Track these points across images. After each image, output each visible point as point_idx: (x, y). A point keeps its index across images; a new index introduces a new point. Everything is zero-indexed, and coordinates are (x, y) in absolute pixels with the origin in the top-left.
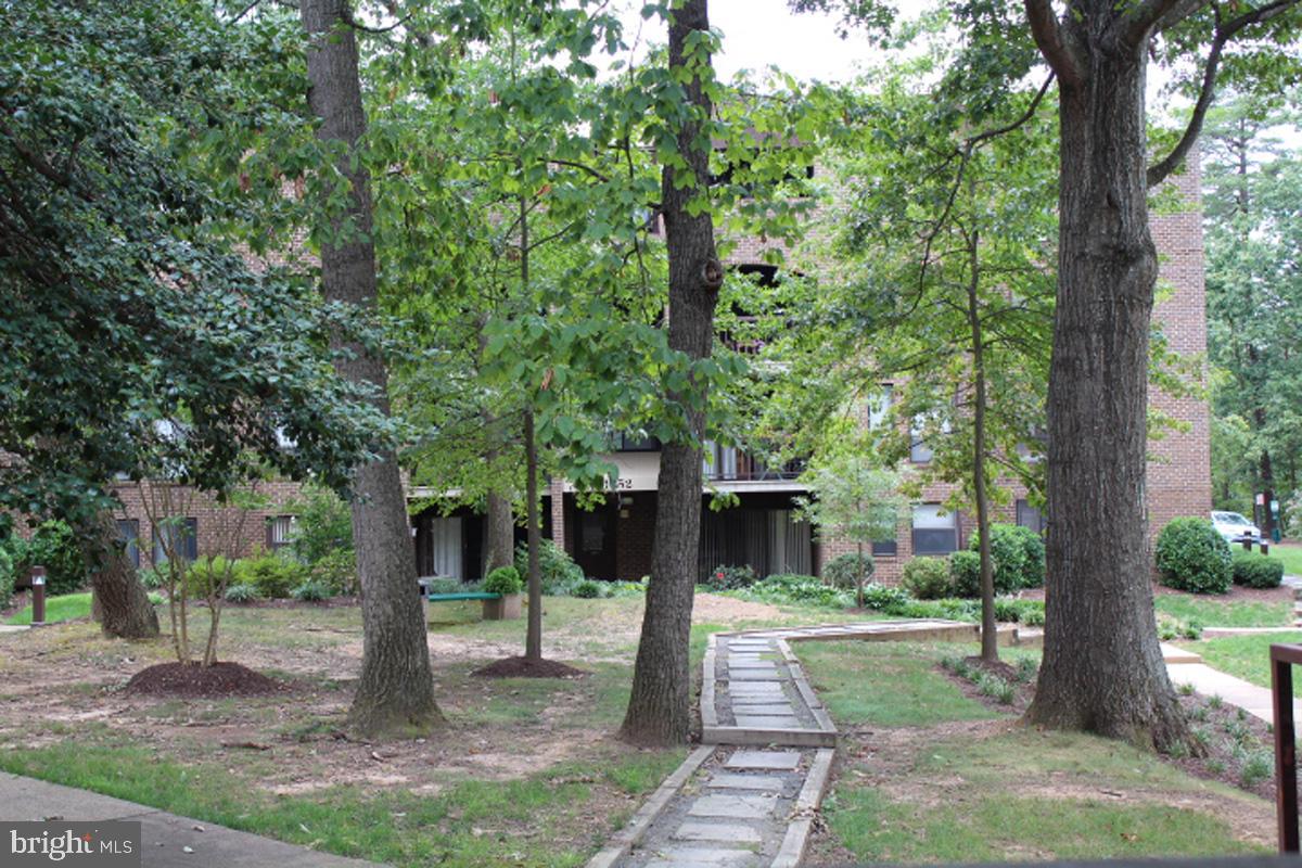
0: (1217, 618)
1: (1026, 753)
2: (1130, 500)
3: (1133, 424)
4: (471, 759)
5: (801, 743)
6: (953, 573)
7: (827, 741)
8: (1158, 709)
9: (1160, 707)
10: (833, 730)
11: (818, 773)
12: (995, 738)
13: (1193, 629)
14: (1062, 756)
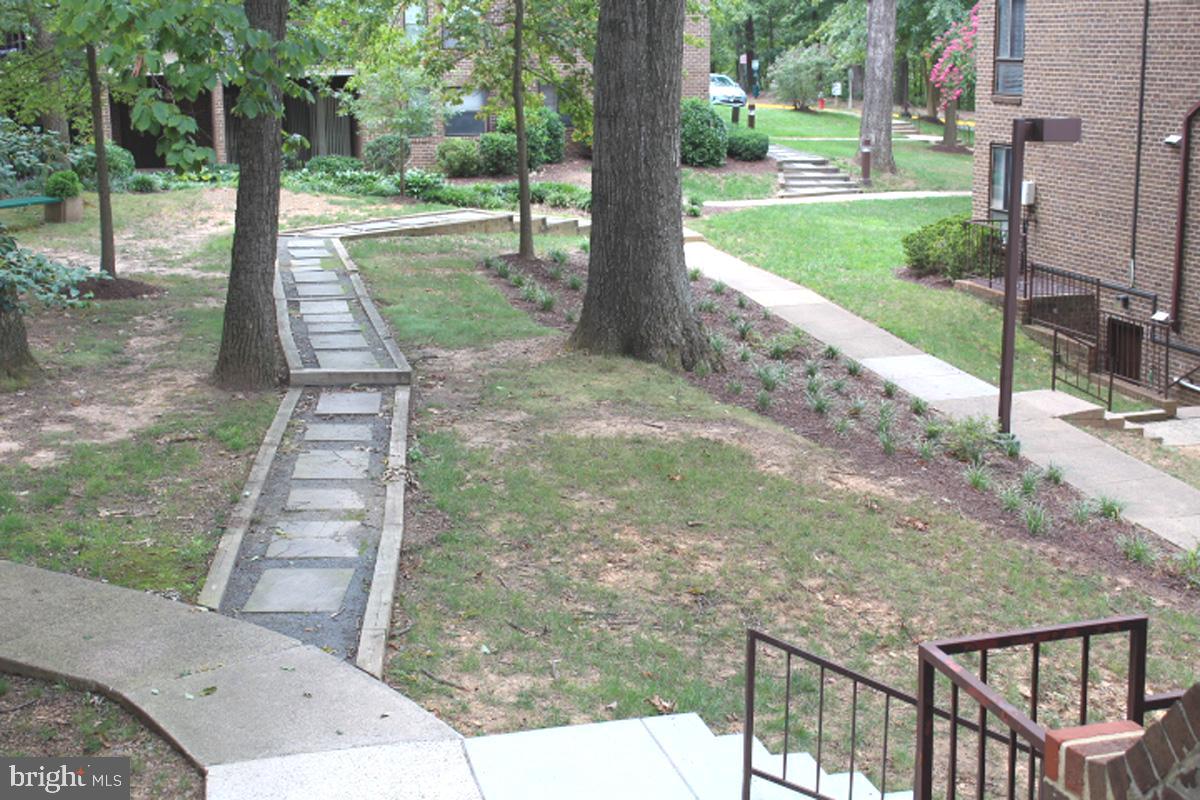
0: (713, 192)
1: (577, 381)
2: (667, 150)
3: (671, 82)
4: (73, 413)
5: (378, 381)
6: (482, 153)
7: (403, 379)
8: (686, 331)
9: (687, 330)
10: (408, 369)
11: (400, 419)
12: (548, 362)
13: (695, 207)
14: (607, 383)
